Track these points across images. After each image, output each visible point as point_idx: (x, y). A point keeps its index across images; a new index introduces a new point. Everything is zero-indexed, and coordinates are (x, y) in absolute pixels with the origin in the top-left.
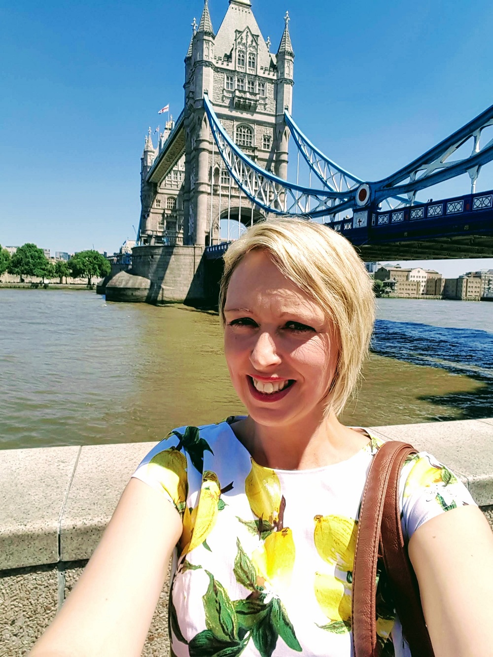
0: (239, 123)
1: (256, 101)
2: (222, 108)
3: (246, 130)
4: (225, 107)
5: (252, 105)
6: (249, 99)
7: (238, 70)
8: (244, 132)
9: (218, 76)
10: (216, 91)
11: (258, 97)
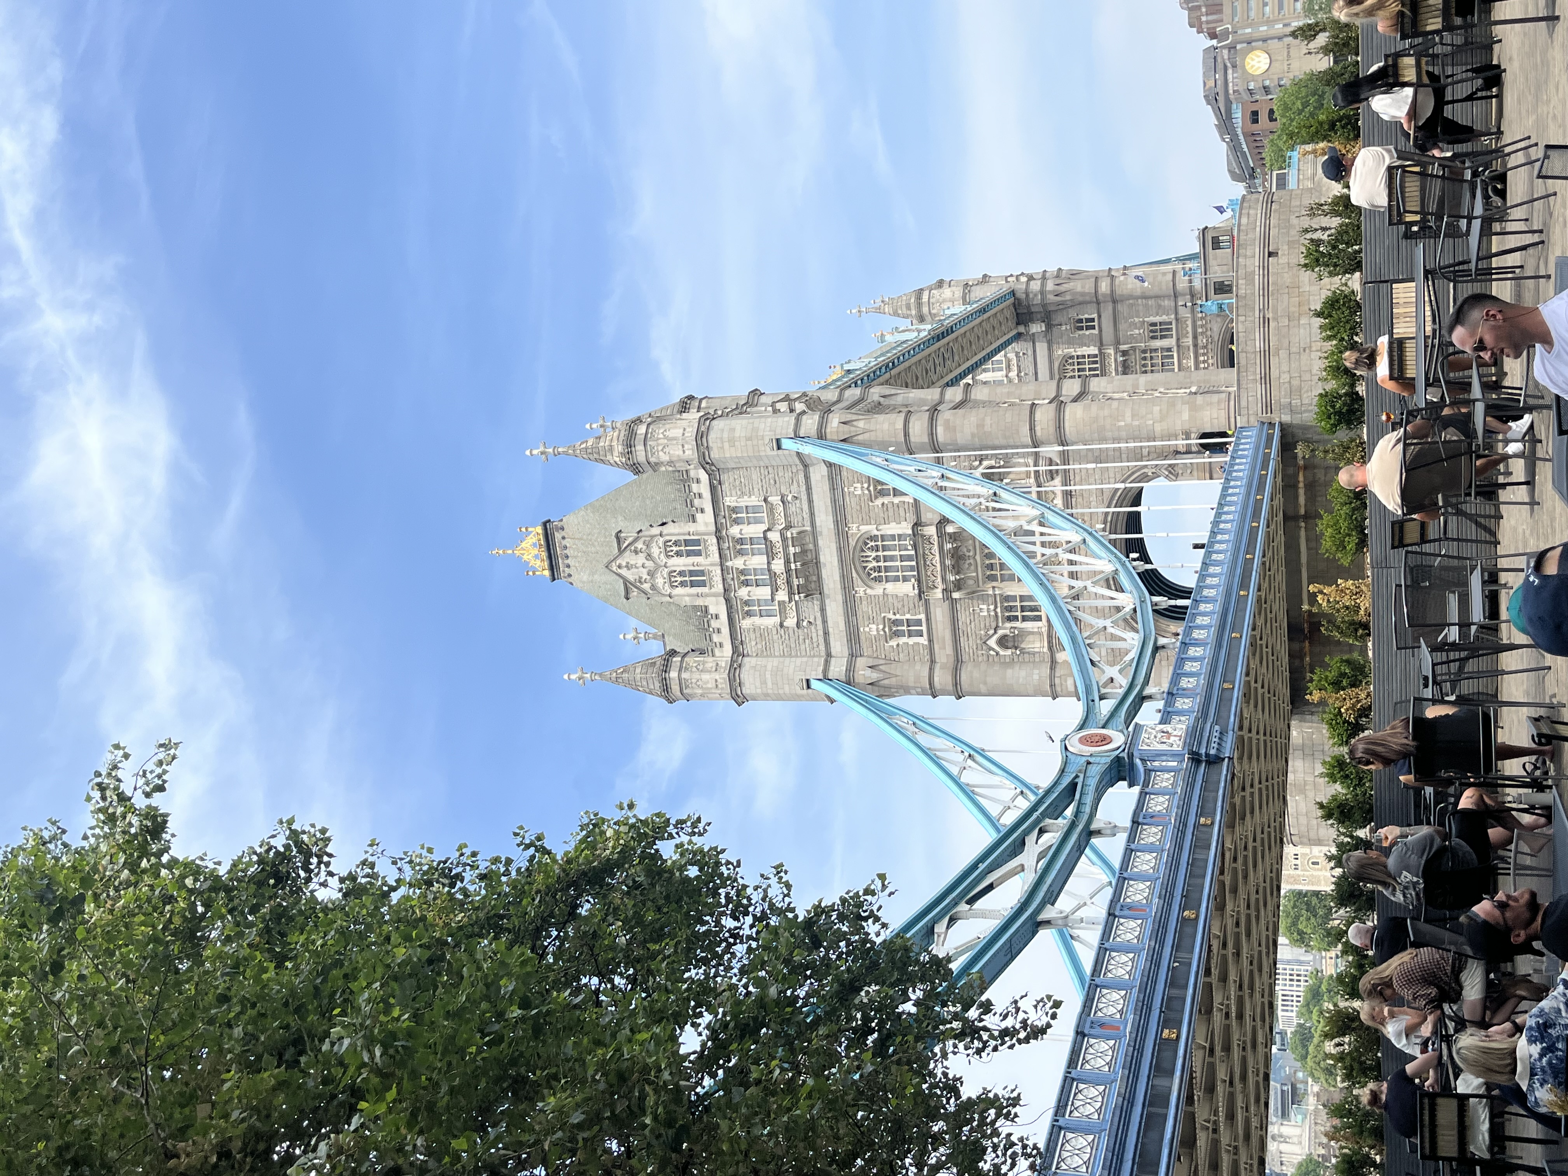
0: (854, 575)
1: (784, 539)
2: (831, 630)
3: (869, 553)
4: (825, 622)
5: (798, 550)
6: (787, 562)
7: (721, 586)
8: (877, 559)
9: (753, 643)
10: (793, 646)
11: (774, 536)
